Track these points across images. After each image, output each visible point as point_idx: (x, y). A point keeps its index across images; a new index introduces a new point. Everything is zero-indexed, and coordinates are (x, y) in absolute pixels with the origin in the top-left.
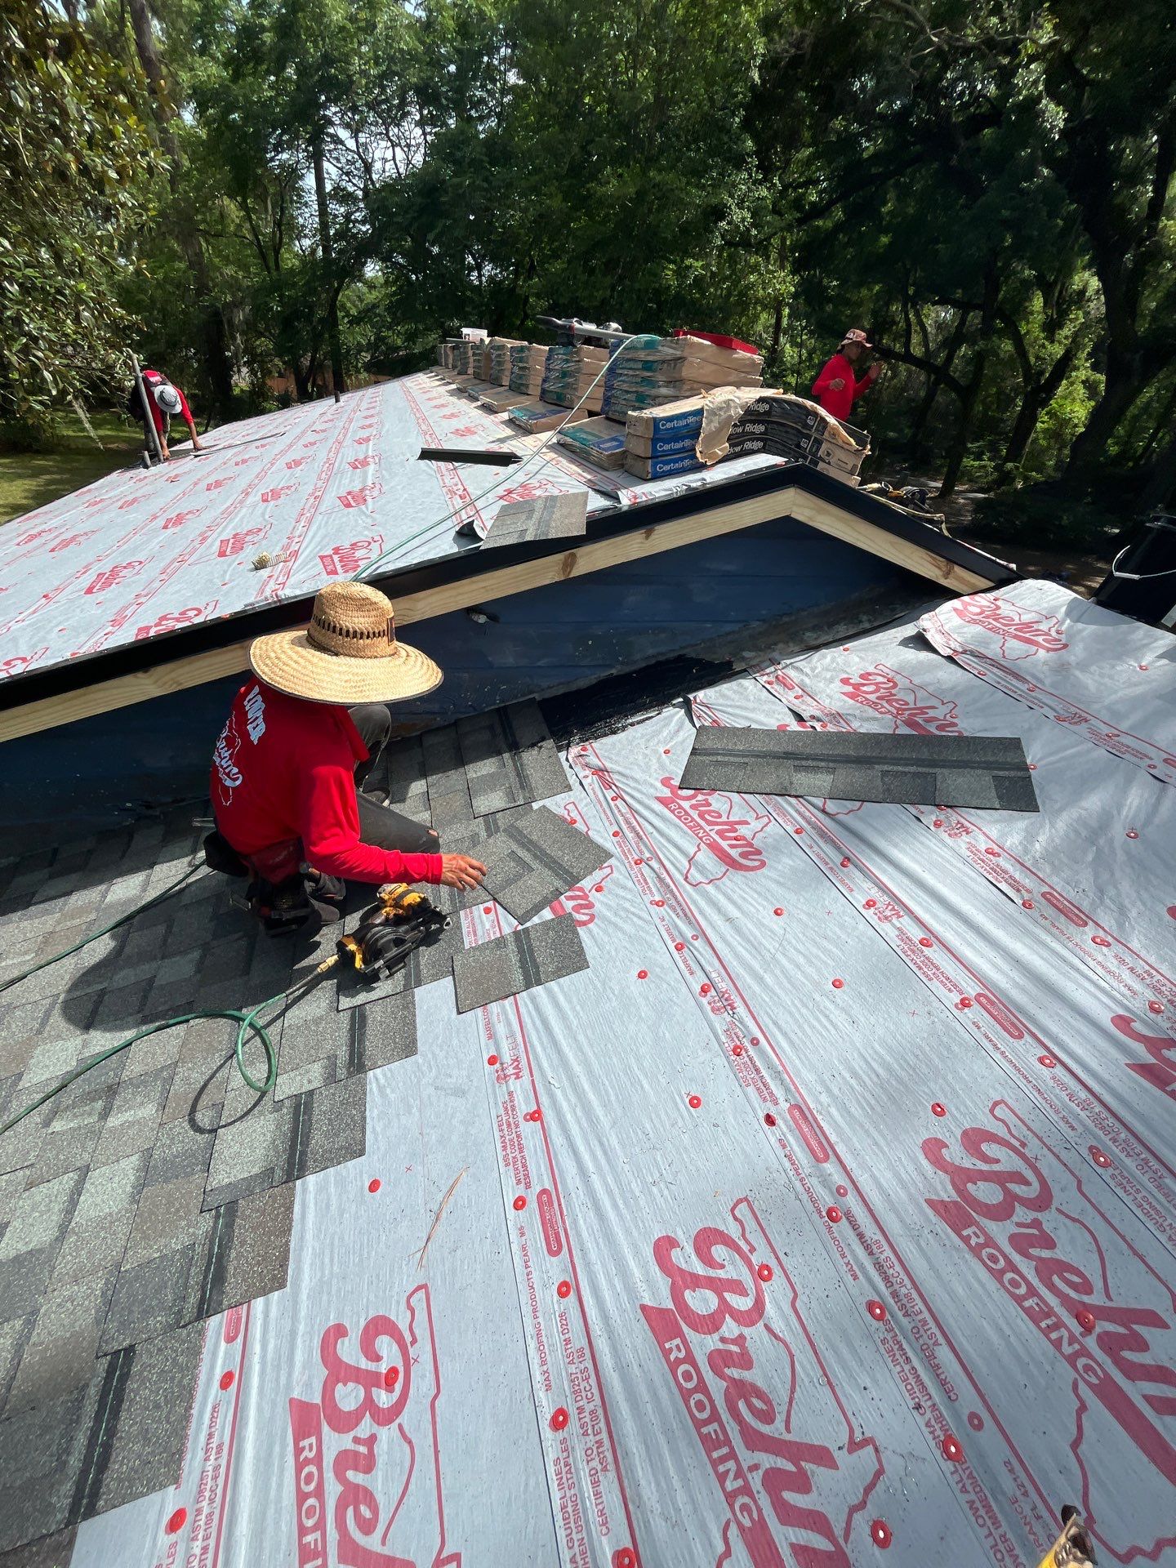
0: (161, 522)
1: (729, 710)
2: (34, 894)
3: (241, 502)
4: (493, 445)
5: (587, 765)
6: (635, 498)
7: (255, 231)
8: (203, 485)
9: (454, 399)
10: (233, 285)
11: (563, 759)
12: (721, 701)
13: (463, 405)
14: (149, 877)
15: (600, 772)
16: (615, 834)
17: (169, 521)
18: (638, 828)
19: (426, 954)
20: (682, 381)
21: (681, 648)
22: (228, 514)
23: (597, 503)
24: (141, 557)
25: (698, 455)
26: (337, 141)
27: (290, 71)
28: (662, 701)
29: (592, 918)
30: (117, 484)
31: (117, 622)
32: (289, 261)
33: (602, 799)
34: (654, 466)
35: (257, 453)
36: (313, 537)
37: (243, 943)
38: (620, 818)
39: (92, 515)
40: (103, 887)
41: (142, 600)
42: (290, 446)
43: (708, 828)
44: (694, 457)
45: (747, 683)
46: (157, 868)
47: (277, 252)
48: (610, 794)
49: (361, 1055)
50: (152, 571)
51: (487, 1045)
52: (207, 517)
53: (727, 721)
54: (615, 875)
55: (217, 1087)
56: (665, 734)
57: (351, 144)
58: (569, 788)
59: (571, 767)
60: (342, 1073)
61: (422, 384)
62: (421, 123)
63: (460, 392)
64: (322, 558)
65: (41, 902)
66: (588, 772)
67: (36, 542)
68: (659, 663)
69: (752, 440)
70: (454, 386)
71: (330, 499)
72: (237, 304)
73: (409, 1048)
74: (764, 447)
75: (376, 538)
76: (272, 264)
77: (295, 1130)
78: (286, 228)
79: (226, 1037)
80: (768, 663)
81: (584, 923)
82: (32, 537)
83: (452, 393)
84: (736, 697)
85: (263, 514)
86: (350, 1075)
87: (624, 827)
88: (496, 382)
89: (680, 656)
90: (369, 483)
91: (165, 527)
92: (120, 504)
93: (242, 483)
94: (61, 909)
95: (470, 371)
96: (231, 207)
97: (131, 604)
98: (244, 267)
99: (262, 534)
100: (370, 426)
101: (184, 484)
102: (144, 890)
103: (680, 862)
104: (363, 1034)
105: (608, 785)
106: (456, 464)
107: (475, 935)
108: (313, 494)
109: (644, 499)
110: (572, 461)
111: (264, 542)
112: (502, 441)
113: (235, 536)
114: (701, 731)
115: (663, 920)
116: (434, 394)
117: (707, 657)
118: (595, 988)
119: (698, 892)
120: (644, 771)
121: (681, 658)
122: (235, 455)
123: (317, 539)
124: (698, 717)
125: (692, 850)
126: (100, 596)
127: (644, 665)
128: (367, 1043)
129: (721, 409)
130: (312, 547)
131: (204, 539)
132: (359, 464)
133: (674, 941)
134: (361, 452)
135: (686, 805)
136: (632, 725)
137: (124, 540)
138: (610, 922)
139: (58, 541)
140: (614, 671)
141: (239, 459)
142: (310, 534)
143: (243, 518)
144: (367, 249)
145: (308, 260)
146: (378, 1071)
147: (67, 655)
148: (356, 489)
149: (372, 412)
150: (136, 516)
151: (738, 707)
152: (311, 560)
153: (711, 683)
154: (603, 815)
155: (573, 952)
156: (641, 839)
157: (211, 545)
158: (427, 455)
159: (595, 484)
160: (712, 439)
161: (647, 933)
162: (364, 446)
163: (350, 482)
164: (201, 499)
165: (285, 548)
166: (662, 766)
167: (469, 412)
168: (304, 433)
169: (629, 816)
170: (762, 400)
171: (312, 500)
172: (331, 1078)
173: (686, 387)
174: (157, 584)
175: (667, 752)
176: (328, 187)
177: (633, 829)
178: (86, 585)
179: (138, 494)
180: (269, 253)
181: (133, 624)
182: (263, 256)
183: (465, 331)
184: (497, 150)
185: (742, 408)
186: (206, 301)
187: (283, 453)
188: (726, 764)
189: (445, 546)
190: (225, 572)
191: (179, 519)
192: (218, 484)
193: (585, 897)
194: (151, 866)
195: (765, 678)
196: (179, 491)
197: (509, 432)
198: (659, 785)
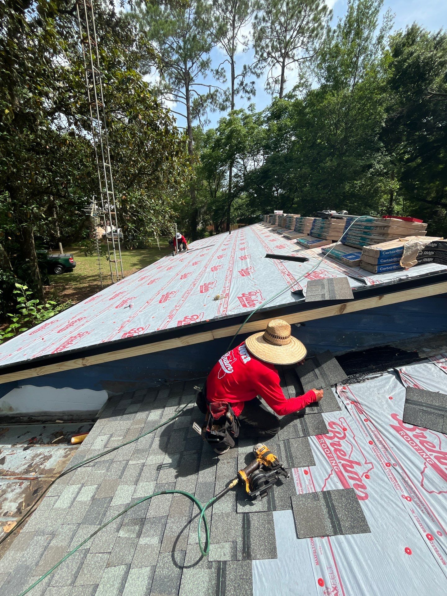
0: (179, 276)
1: (423, 380)
2: (125, 409)
3: (205, 271)
4: (293, 253)
5: (348, 398)
6: (373, 282)
7: (211, 188)
8: (191, 264)
9: (272, 234)
10: (202, 202)
11: (334, 392)
12: (416, 374)
13: (276, 236)
14: (163, 412)
15: (354, 402)
16: (370, 443)
17: (182, 276)
18: (384, 442)
19: (277, 491)
20: (388, 234)
21: (388, 342)
22: (201, 275)
23: (355, 284)
24: (175, 290)
25: (401, 264)
26: (238, 162)
27: (227, 148)
28: (382, 369)
29: (367, 497)
30: (165, 261)
31: (171, 317)
32: (218, 194)
33: (359, 419)
34: (379, 268)
35: (206, 252)
36: (233, 288)
37: (195, 456)
38: (372, 434)
39: (159, 272)
40: (147, 412)
41: (178, 308)
42: (217, 250)
43: (429, 453)
44: (399, 264)
45: (430, 366)
46: (166, 408)
47: (216, 192)
48: (363, 418)
49: (249, 548)
50: (179, 295)
51: (316, 569)
52: (194, 276)
53: (423, 386)
54: (375, 469)
55: (184, 539)
56: (388, 387)
57: (242, 163)
58: (339, 409)
59: (339, 397)
60: (240, 556)
61: (257, 227)
62: (263, 155)
63: (273, 231)
64: (239, 298)
65: (128, 414)
66: (348, 402)
67: (144, 281)
68: (376, 349)
69: (428, 258)
70: (271, 229)
71: (236, 273)
72: (202, 207)
73: (272, 553)
74: (434, 260)
75: (258, 291)
76: (214, 196)
77: (218, 585)
78: (219, 185)
79: (188, 508)
80: (440, 356)
81: (362, 499)
82: (142, 279)
83: (271, 231)
84: (425, 373)
85: (213, 276)
86: (244, 559)
87: (375, 440)
88: (288, 228)
89: (387, 346)
90: (249, 266)
91: (181, 279)
92: (166, 268)
93: (204, 263)
94: (133, 419)
95: (277, 224)
96: (205, 183)
97: (174, 310)
98: (205, 197)
99: (214, 284)
100: (243, 243)
101: (185, 263)
102: (161, 418)
103: (416, 473)
104: (249, 532)
105: (361, 412)
106: (282, 260)
107: (301, 487)
108: (229, 269)
109: (378, 283)
110: (332, 262)
111: (215, 288)
112: (297, 251)
113: (205, 284)
114: (408, 389)
115: (413, 512)
116: (263, 232)
117: (403, 348)
118: (378, 550)
119: (432, 497)
120: (380, 408)
121: (387, 347)
122: (200, 252)
123: (235, 289)
124: (405, 381)
125: (422, 467)
126: (164, 304)
127: (368, 348)
128: (251, 540)
129: (413, 246)
130: (234, 293)
131: (194, 285)
132: (243, 258)
133: (425, 531)
134: (242, 253)
135: (410, 434)
136: (368, 379)
137: (169, 282)
138: (378, 502)
139: (150, 281)
140: (354, 350)
141: (201, 254)
142: (232, 286)
143: (206, 277)
144: (242, 189)
145: (223, 194)
146: (257, 561)
147: (156, 330)
148: (245, 268)
149: (242, 238)
150: (172, 273)
151: (427, 379)
152: (234, 299)
153: (408, 363)
154: (361, 429)
155: (359, 517)
156: (387, 450)
157: (197, 288)
158: (268, 256)
159: (349, 274)
160: (408, 258)
161: (405, 519)
162: (243, 251)
163: (242, 265)
164: (191, 269)
165: (224, 291)
166: (389, 406)
167: (279, 239)
168: (221, 245)
169: (376, 433)
170: (434, 242)
171: (229, 272)
172: (234, 556)
173: (389, 236)
174: (181, 302)
175: (390, 398)
176: (233, 174)
177: (381, 442)
178: (159, 299)
179: (172, 265)
180: (213, 193)
181: (175, 319)
182: (212, 194)
183: (275, 211)
184: (288, 159)
185: (423, 246)
186: (194, 207)
187: (215, 252)
188: (430, 413)
189: (289, 299)
190: (204, 300)
191: (185, 276)
192: (196, 263)
193: (360, 480)
194: (164, 407)
195: (440, 365)
196: (184, 265)
197: (298, 248)
198: (390, 418)
